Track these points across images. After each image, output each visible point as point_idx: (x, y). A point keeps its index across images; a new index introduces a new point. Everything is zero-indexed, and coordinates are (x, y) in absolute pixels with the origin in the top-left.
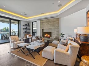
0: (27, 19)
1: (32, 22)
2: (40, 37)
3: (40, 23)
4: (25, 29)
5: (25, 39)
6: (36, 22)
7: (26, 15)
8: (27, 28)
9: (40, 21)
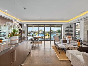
0: (68, 22)
1: (75, 24)
2: (84, 41)
3: (84, 23)
4: (67, 31)
5: (63, 40)
6: (79, 22)
7: (65, 19)
8: (69, 30)
9: (84, 20)
